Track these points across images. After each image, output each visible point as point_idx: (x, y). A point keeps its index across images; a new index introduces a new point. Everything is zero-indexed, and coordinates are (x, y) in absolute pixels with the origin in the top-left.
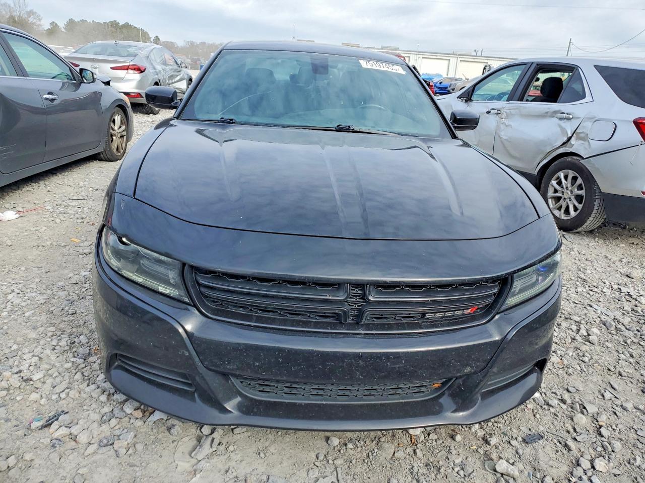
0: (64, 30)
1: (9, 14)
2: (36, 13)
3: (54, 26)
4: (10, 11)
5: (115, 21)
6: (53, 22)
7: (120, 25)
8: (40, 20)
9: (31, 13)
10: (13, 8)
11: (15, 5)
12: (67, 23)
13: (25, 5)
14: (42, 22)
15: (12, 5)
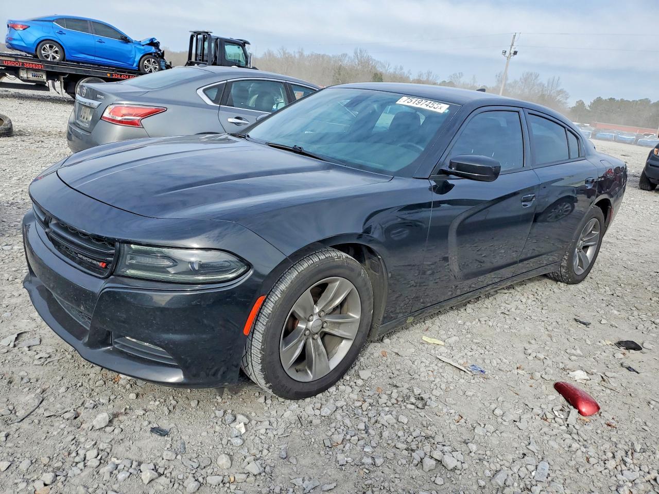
0: (588, 108)
1: (540, 93)
2: (565, 92)
3: (581, 104)
4: (542, 90)
5: (647, 99)
6: (581, 101)
7: (652, 103)
8: (567, 98)
9: (561, 92)
10: (546, 87)
11: (548, 85)
12: (594, 101)
13: (557, 84)
14: (569, 100)
15: (546, 85)
